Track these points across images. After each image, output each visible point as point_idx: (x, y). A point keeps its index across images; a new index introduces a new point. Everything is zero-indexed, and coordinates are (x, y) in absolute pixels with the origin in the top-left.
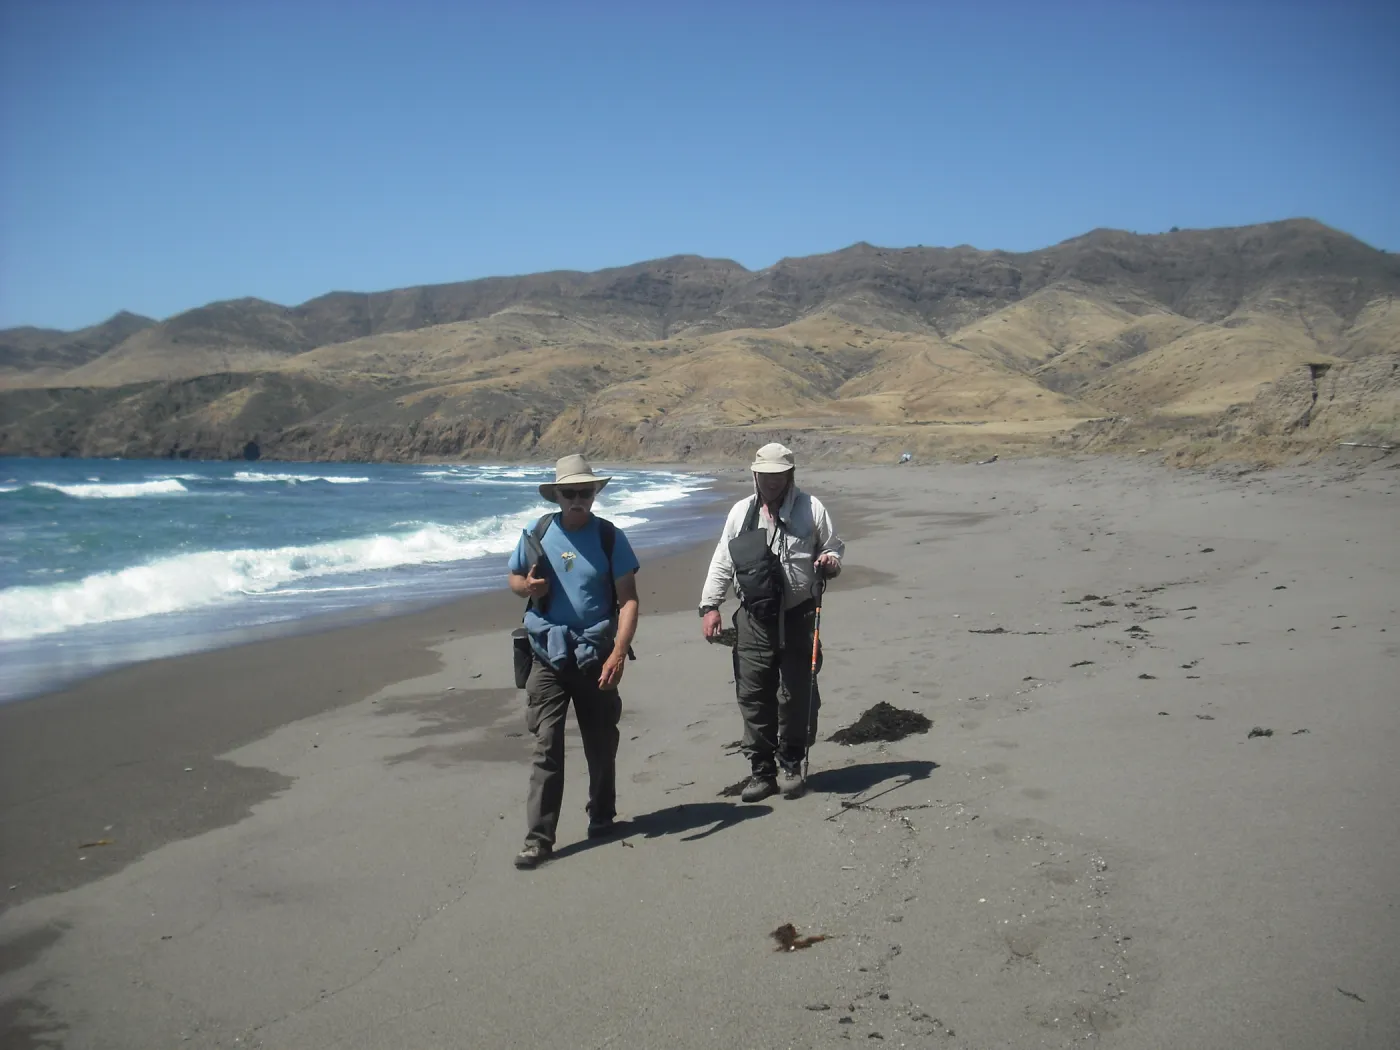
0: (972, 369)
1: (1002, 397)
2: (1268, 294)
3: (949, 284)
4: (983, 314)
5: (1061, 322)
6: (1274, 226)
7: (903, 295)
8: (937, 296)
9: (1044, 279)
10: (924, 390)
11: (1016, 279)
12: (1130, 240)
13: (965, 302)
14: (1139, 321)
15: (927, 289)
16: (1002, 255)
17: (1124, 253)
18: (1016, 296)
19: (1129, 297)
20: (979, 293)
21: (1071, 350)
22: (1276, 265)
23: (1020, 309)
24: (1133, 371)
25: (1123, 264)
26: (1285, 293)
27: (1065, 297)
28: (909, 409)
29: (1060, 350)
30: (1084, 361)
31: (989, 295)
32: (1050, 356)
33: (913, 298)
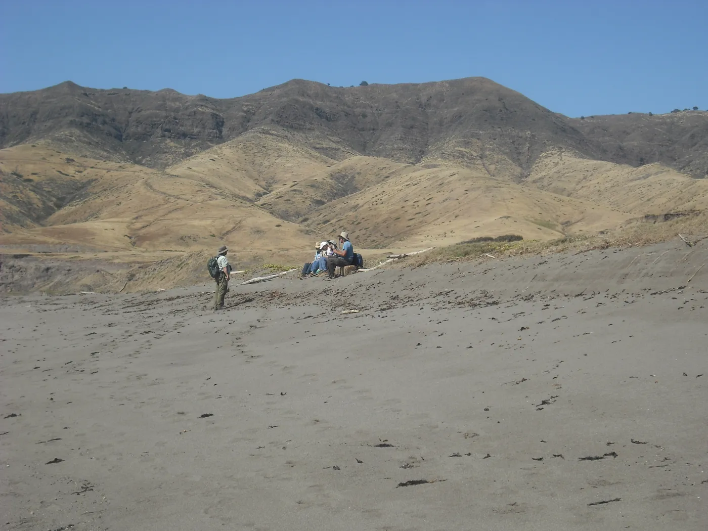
0: (199, 198)
1: (238, 227)
2: (452, 144)
3: (154, 125)
4: (188, 155)
5: (266, 163)
6: (453, 83)
7: (110, 134)
8: (142, 137)
9: (246, 123)
10: (150, 218)
11: (219, 124)
12: (325, 91)
13: (170, 143)
14: (339, 165)
15: (132, 130)
16: (204, 100)
17: (319, 103)
18: (220, 139)
19: (325, 144)
20: (184, 135)
21: (279, 189)
22: (458, 118)
23: (226, 150)
24: (356, 207)
25: (319, 113)
26: (467, 144)
27: (270, 141)
28: (137, 239)
29: (268, 190)
30: (298, 198)
31: (193, 137)
32: (259, 195)
33: (119, 137)
